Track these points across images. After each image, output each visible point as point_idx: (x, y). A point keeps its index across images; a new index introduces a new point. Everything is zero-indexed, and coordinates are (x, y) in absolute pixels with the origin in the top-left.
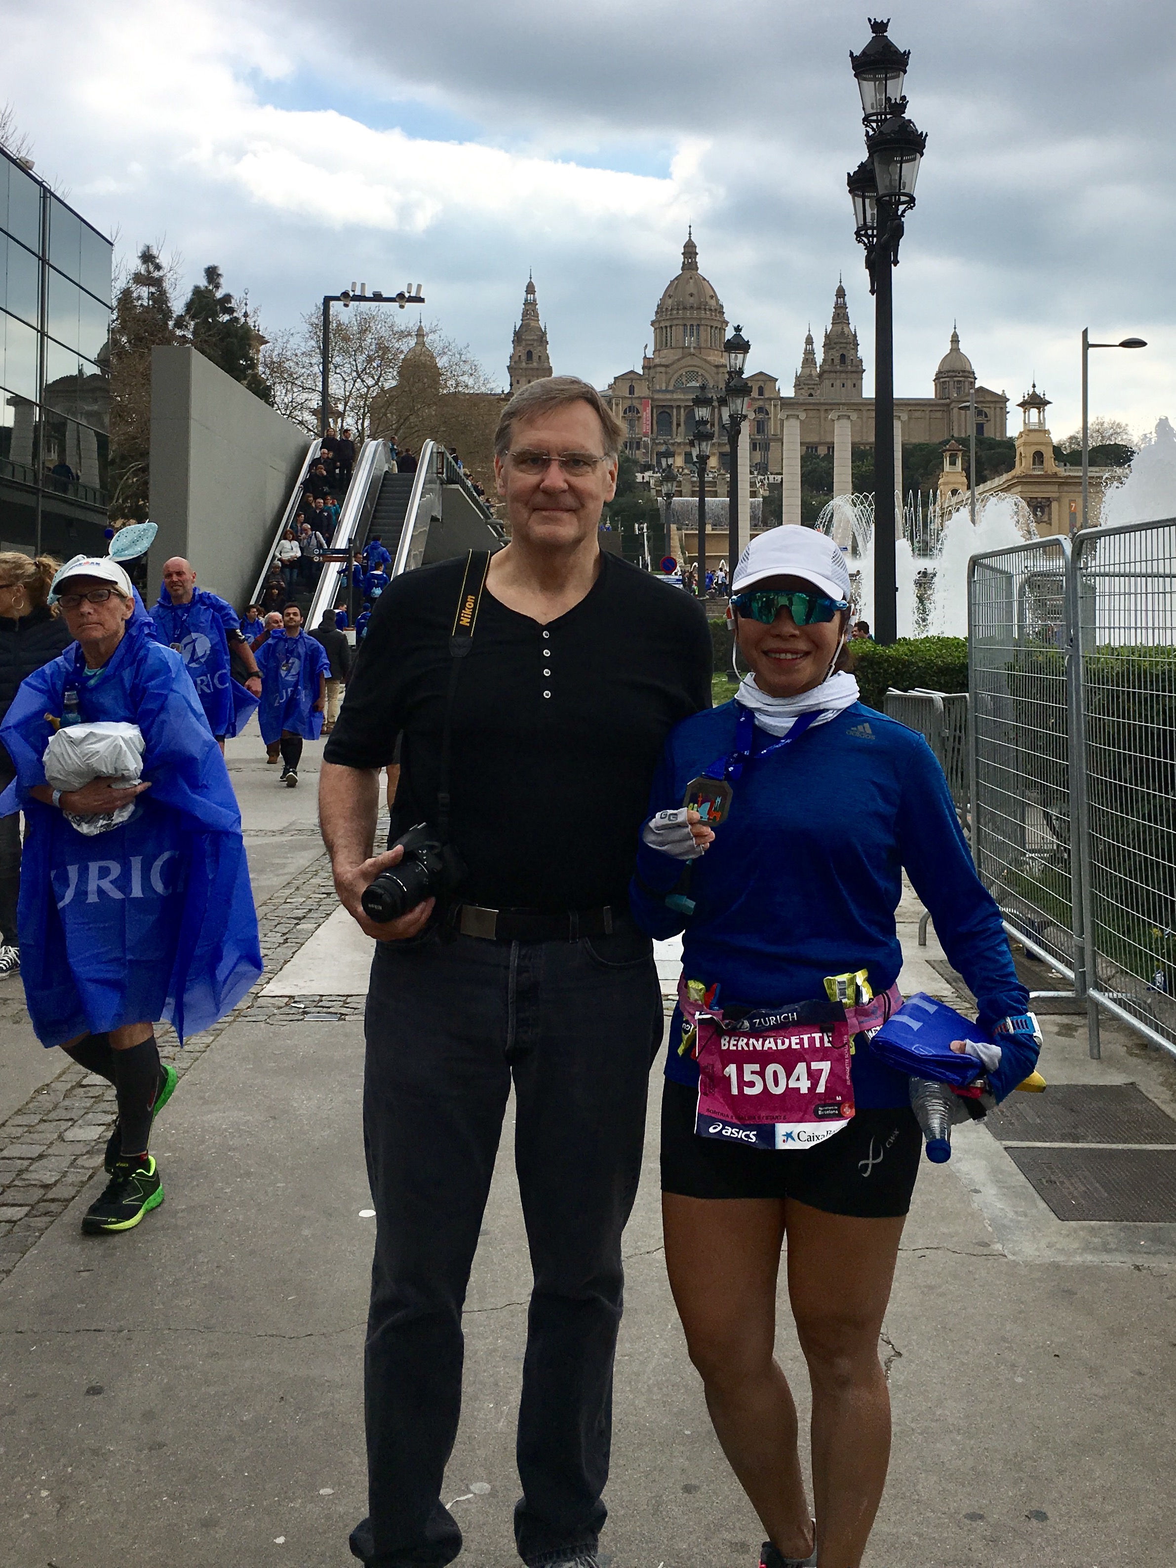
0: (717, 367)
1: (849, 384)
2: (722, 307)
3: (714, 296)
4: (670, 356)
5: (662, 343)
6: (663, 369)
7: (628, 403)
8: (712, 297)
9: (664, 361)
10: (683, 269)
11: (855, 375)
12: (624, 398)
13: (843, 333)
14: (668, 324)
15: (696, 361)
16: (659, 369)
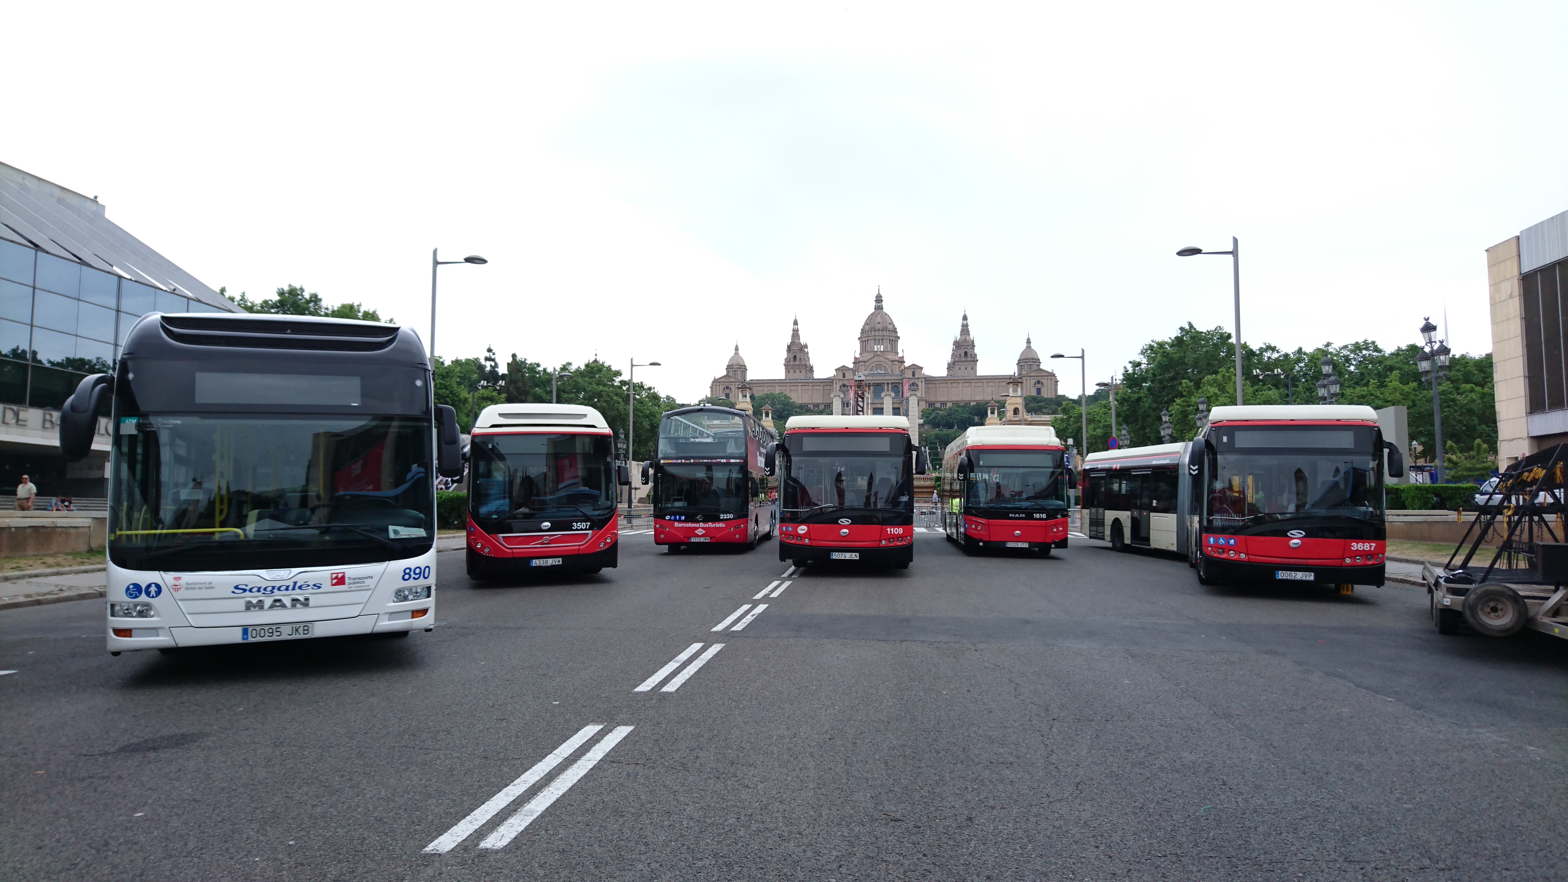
0: (892, 361)
1: (969, 368)
2: (896, 329)
3: (891, 323)
4: (868, 356)
5: (863, 350)
6: (863, 364)
7: (841, 383)
8: (890, 324)
9: (864, 359)
10: (875, 309)
11: (973, 363)
12: (839, 380)
13: (966, 340)
14: (866, 339)
15: (881, 359)
16: (860, 364)
